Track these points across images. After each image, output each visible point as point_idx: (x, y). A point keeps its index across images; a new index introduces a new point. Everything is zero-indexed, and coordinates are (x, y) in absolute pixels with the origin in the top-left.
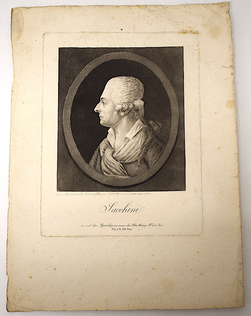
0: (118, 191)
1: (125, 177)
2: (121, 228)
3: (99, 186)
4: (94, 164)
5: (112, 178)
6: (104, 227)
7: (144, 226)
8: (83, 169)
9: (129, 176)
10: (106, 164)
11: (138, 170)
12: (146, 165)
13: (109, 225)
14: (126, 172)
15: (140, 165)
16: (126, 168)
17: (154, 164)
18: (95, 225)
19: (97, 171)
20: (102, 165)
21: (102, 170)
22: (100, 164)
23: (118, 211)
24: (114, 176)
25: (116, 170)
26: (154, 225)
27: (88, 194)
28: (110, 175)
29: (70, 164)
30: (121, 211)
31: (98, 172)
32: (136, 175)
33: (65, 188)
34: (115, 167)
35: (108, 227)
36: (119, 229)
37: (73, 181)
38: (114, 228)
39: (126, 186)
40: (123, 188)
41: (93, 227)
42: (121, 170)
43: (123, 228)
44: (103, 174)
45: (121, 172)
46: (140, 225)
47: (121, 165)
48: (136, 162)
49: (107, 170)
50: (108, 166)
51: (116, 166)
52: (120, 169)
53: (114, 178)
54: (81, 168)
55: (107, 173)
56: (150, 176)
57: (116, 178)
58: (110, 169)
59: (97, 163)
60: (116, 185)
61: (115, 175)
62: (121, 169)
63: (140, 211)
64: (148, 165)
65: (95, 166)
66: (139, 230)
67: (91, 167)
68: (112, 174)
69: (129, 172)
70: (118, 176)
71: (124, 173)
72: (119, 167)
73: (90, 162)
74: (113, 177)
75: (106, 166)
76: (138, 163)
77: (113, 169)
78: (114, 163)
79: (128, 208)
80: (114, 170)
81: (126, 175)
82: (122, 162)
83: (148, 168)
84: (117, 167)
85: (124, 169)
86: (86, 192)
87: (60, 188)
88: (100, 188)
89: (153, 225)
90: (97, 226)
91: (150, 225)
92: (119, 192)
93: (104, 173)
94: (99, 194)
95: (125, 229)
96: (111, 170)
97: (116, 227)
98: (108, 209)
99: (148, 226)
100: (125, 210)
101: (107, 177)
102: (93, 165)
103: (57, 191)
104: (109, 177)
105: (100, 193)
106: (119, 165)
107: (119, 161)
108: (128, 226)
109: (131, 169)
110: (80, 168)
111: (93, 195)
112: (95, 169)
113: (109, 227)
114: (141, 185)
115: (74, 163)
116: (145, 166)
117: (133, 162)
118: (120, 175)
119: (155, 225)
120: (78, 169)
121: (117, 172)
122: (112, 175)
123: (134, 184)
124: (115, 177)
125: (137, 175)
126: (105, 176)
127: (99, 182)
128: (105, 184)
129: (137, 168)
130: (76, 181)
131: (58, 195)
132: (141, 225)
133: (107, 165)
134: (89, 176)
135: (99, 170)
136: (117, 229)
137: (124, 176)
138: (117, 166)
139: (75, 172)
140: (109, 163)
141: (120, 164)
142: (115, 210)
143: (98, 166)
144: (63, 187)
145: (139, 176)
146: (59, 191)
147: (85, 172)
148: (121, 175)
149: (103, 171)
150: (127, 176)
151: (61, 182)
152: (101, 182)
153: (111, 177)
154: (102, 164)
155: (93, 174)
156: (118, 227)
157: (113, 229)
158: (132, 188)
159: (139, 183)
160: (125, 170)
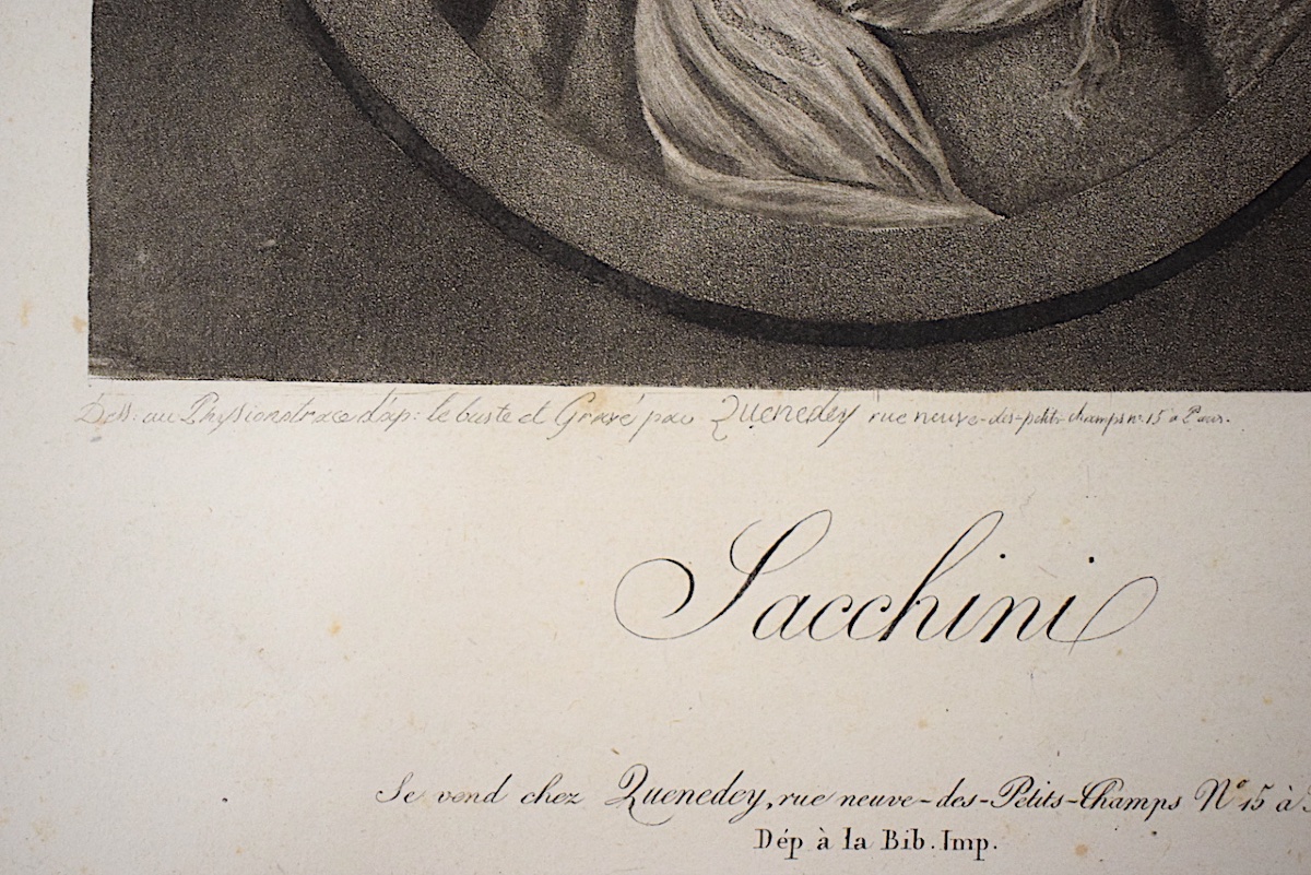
0: (834, 384)
1: (925, 212)
2: (868, 824)
3: (606, 313)
4: (538, 42)
5: (768, 214)
6: (657, 811)
7: (1140, 813)
8: (403, 104)
9: (973, 197)
10: (692, 42)
11: (1079, 125)
12: (1180, 63)
13: (718, 788)
14: (932, 151)
15: (1111, 66)
16: (933, 96)
17: (1275, 56)
18: (553, 791)
19: (581, 129)
20: (643, 62)
21: (648, 117)
22: (617, 49)
23: (835, 620)
24: (791, 199)
25: (819, 115)
26: (1270, 804)
27: (466, 415)
28: (746, 184)
29: (250, 44)
30: (874, 621)
31: (593, 143)
32: (1058, 192)
33: (192, 339)
34: (803, 86)
35: (706, 806)
36: (837, 840)
37: (284, 253)
38: (782, 820)
39: (930, 315)
40: (904, 347)
41: (530, 806)
42: (880, 122)
43: (890, 835)
44: (655, 167)
45: (882, 148)
46: (1091, 798)
47: (878, 55)
48: (1064, 27)
49: (710, 125)
50: (723, 74)
51: (813, 76)
52: (860, 115)
53: (786, 216)
54: (389, 91)
55: (703, 153)
56: (1234, 194)
57: (815, 219)
58: (738, 113)
59: (579, 29)
60: (813, 308)
61: (802, 188)
62: (879, 103)
63: (1100, 626)
64: (1206, 64)
65: (553, 70)
66: (1082, 850)
67: (501, 77)
68: (766, 163)
69: (981, 147)
70: (836, 188)
71: (919, 161)
72: (851, 85)
73: (495, 25)
74: (774, 206)
75: (694, 70)
76: (1079, 43)
77: (771, 102)
78: (795, 32)
79: (948, 593)
80: (794, 126)
81: (936, 180)
82: (886, 24)
83: (1206, 100)
84: (824, 87)
85: (916, 115)
86: (444, 390)
87: (127, 342)
88: (618, 342)
89: (1252, 792)
90: (572, 799)
91: (1217, 795)
92: (848, 398)
93: (671, 152)
94: (608, 410)
95: (918, 842)
96: (751, 121)
97: (807, 808)
98: (707, 603)
99: (1190, 807)
100: (917, 614)
101: (707, 203)
102: (533, 58)
103: (91, 367)
104: (735, 200)
105: (619, 397)
106: (852, 61)
107: (859, 15)
108: (950, 800)
109: (995, 116)
110: (375, 94)
111: (530, 425)
112: (556, 102)
113: (726, 810)
114: (1116, 314)
115: (294, 23)
116: (1171, 83)
117: (1028, 26)
118: (863, 177)
119: (1271, 799)
120: (350, 107)
121: (830, 149)
122: (762, 186)
123: (1039, 293)
124: (798, 208)
125: (1076, 190)
126: (677, 189)
127: (598, 271)
128: (679, 287)
129: (1067, 107)
130: (322, 248)
131: (101, 421)
132: (1110, 796)
133: (704, 55)
134: (486, 193)
135: (609, 118)
136: (811, 841)
137: (908, 193)
138: (824, 70)
139: (311, 134)
140: (732, 36)
141: (866, 42)
142: (804, 614)
143: (590, 69)
144: (166, 323)
145: (1095, 198)
146: (114, 371)
147: (436, 134)
148: (869, 186)
149: (656, 131)
150: (947, 201)
151: (142, 257)
152: (623, 262)
153: (748, 203)
154: (639, 49)
155: (526, 175)
156: (834, 820)
157: (766, 838)
158: (1013, 348)
159: (1091, 283)
160: (929, 119)
